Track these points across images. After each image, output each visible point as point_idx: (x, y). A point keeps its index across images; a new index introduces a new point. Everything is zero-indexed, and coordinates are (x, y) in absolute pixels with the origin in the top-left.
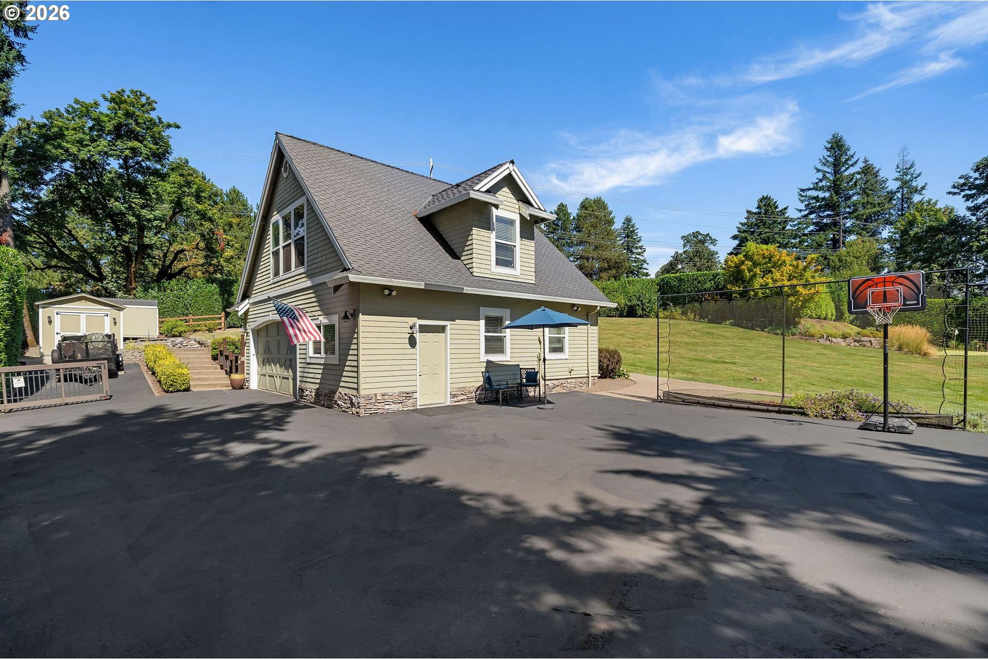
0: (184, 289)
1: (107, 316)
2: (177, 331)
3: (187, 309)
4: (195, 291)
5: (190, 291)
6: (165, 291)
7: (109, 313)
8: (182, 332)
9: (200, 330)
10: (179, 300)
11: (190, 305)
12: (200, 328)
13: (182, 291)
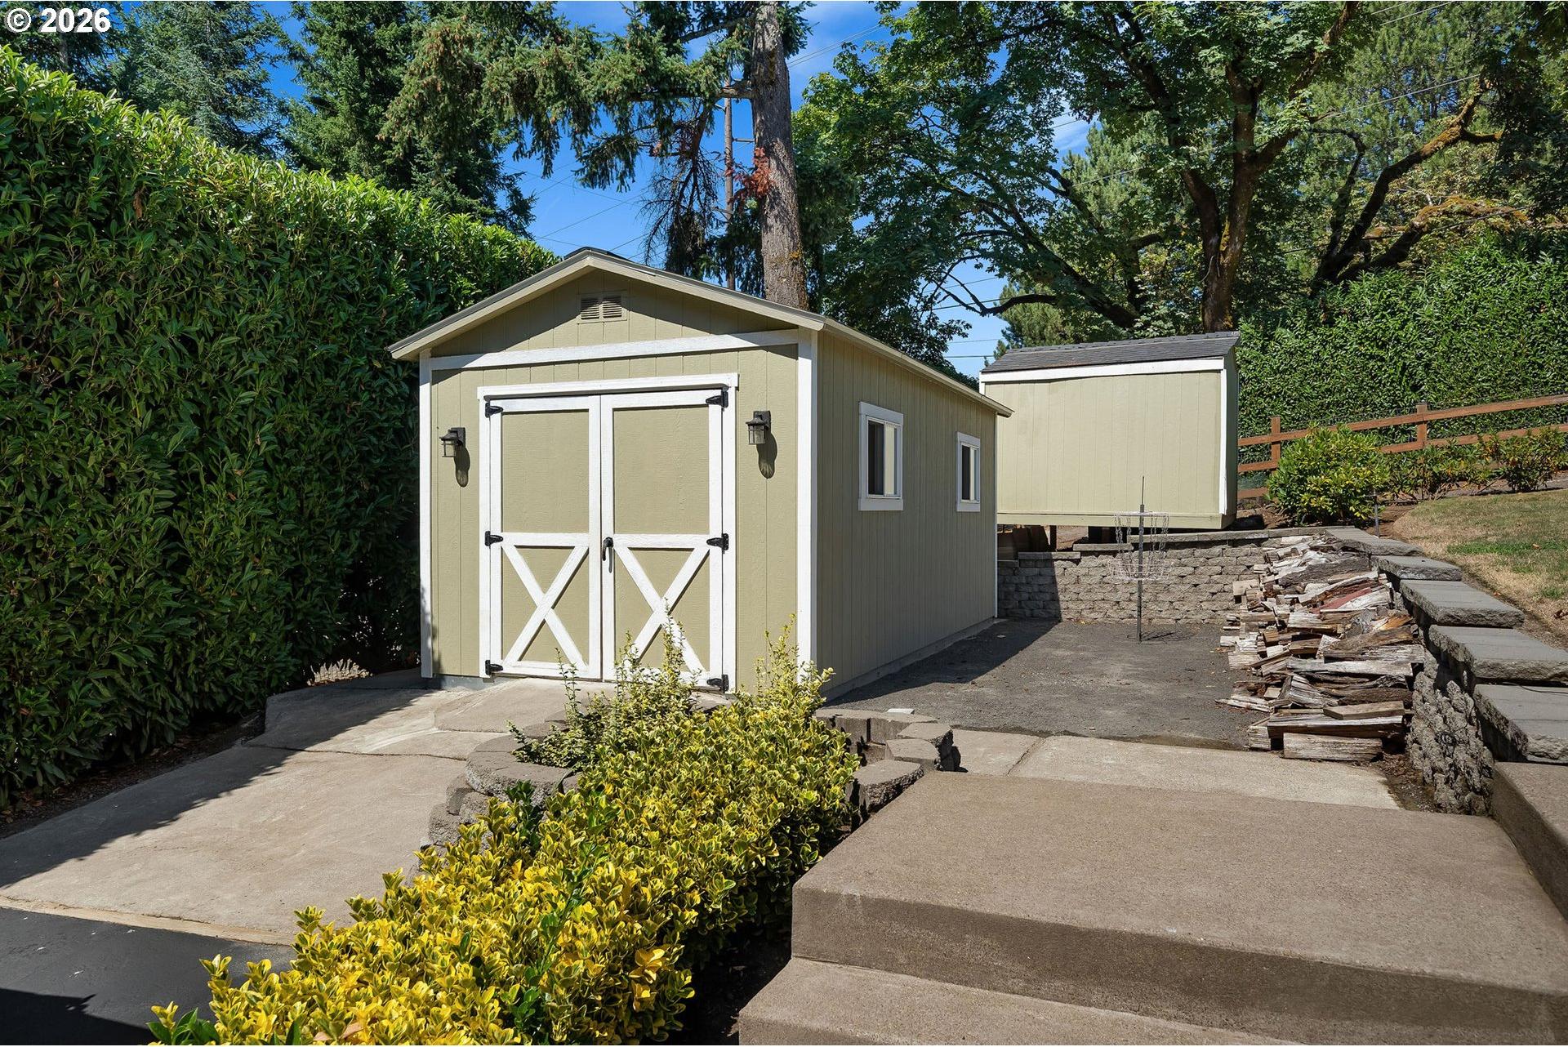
0: (1402, 304)
1: (722, 401)
2: (1325, 488)
3: (1415, 388)
4: (1446, 306)
5: (1429, 309)
6: (1330, 323)
7: (730, 380)
8: (1350, 493)
9: (1462, 478)
10: (1382, 353)
11: (1427, 366)
12: (1461, 467)
13: (1393, 314)
